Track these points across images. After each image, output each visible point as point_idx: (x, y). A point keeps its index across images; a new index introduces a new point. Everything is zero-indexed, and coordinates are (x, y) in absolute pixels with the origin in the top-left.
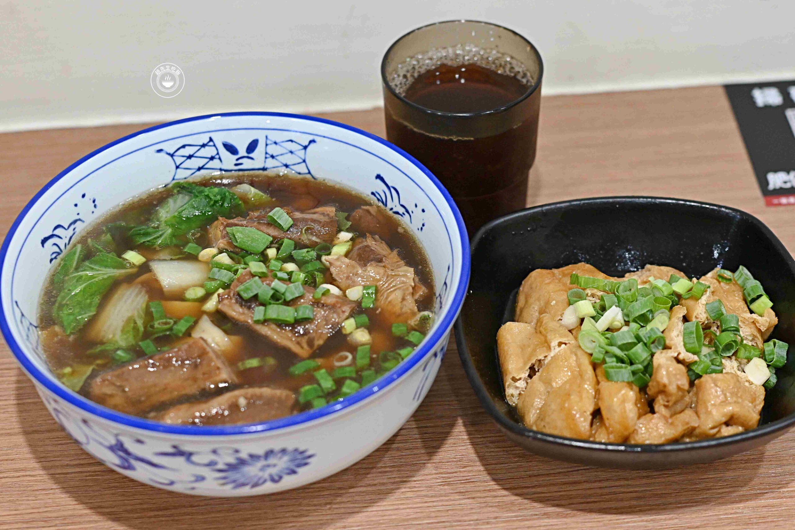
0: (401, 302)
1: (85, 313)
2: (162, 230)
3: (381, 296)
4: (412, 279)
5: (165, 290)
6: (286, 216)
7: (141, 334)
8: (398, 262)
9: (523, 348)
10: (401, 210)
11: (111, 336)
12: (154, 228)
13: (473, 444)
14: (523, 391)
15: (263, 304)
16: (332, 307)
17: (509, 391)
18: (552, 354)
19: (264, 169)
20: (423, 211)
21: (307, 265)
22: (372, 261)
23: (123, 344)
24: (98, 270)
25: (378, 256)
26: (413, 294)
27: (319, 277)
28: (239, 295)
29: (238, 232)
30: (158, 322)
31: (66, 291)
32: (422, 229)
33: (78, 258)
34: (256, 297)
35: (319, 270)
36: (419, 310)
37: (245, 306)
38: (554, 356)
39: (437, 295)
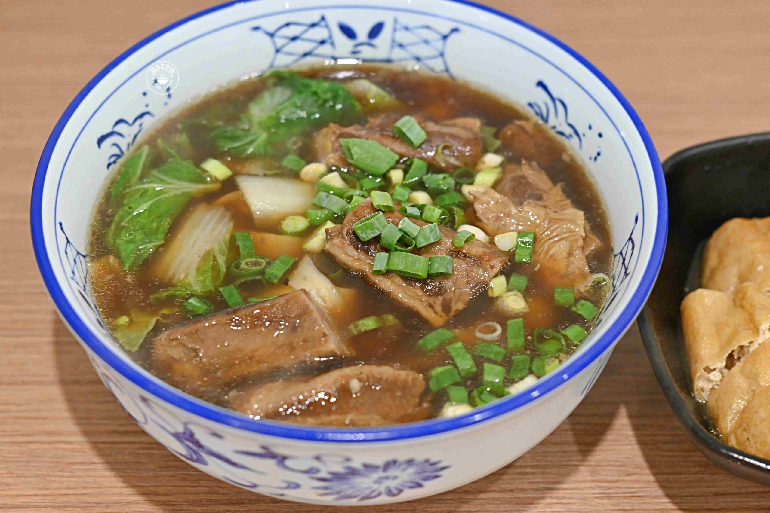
0: (567, 258)
1: (150, 242)
2: (254, 134)
3: (540, 247)
4: (582, 227)
5: (255, 216)
6: (418, 128)
7: (222, 277)
8: (562, 201)
9: (719, 326)
10: (568, 131)
11: (182, 276)
12: (243, 130)
13: (641, 443)
14: (718, 385)
15: (386, 250)
16: (479, 260)
17: (699, 384)
18: (760, 340)
19: (388, 61)
20: (600, 135)
21: (441, 196)
22: (529, 197)
23: (198, 288)
24: (169, 183)
25: (537, 192)
26: (583, 248)
27: (459, 214)
28: (354, 233)
29: (355, 145)
30: (246, 261)
31: (126, 208)
32: (596, 159)
33: (144, 165)
34: (377, 239)
35: (458, 205)
36: (592, 272)
37: (362, 249)
38: (763, 343)
39: (617, 251)
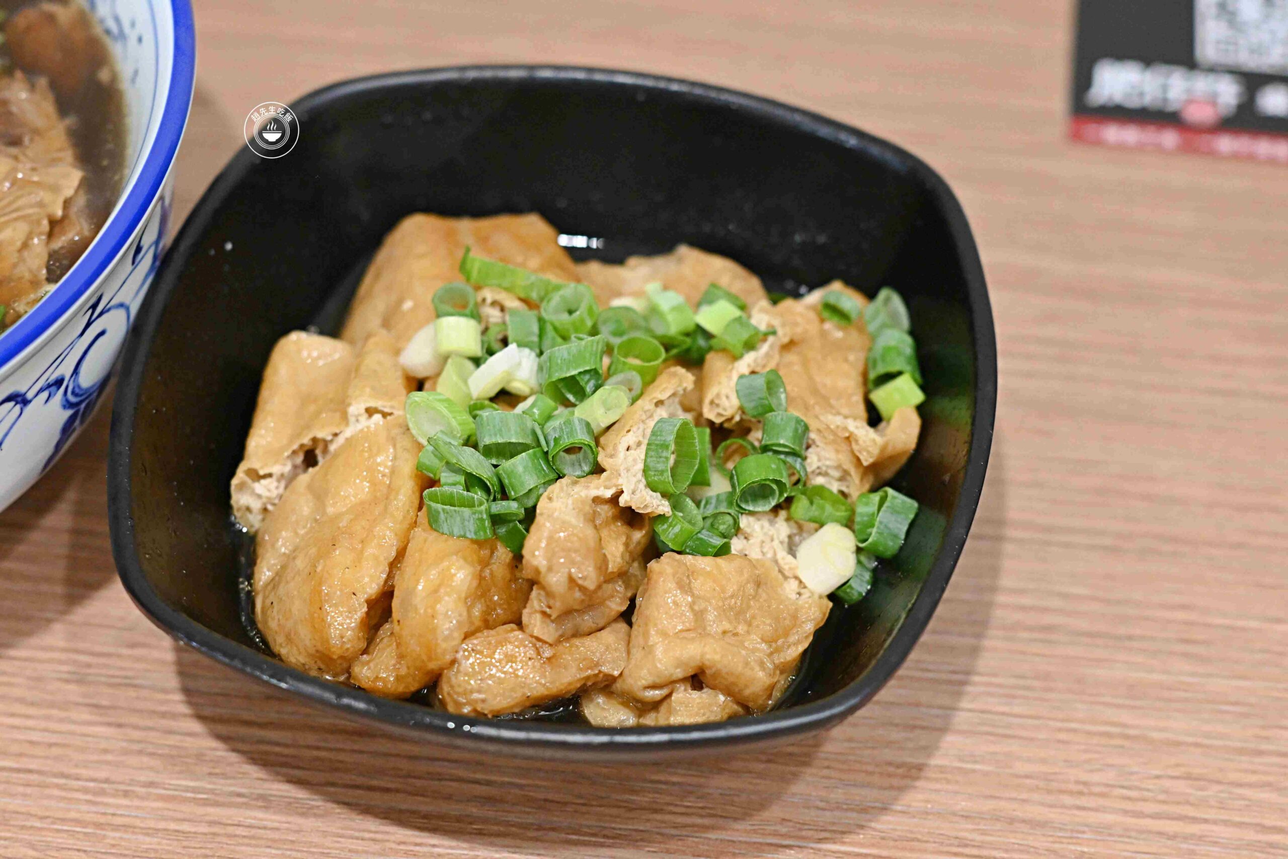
0: (20, 251)
4: (65, 197)
10: (115, 28)
14: (274, 505)
17: (240, 499)
18: (348, 432)
20: (140, 40)
26: (49, 237)
32: (133, 81)
36: (50, 279)
38: (352, 437)
